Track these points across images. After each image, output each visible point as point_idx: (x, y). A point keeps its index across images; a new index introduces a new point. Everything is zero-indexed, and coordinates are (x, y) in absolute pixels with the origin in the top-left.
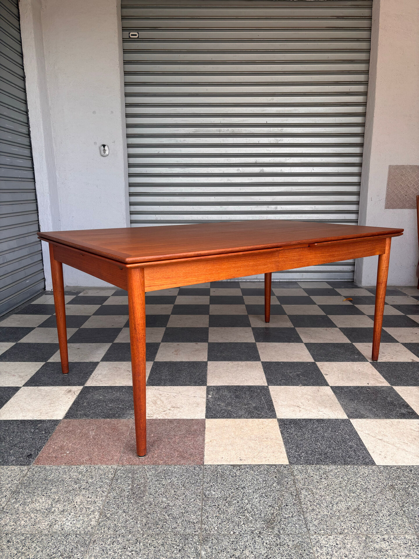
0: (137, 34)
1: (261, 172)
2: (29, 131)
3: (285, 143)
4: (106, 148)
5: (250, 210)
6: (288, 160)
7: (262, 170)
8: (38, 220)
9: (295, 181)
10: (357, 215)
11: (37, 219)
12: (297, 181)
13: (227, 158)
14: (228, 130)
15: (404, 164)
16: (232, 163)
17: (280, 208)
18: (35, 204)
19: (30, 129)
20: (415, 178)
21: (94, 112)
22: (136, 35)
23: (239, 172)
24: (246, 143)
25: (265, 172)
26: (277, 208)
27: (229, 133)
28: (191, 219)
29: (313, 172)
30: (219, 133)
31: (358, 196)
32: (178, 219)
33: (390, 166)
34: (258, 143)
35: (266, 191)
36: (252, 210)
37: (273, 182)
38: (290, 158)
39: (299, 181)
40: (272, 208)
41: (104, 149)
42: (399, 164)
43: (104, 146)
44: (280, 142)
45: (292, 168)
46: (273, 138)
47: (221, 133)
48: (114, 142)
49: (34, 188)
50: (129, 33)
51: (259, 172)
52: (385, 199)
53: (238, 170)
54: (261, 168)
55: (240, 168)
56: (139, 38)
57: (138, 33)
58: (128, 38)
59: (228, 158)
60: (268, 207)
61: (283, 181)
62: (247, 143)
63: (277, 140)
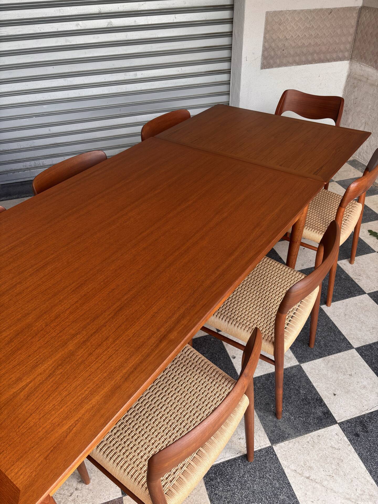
1: (109, 26)
5: (103, 80)
6: (142, 6)
7: (110, 23)
10: (228, 74)
13: (58, 8)
15: (283, 10)
16: (66, 15)
17: (140, 74)
20: (294, 26)
23: (79, 28)
25: (114, 26)
26: (136, 75)
28: (28, 101)
29: (175, 21)
31: (230, 50)
32: (10, 103)
33: (267, 13)
35: (120, 53)
36: (106, 80)
37: (127, 39)
38: (144, 2)
39: (159, 36)
40: (131, 75)
42: (277, 10)
45: (149, 17)
51: (105, 26)
52: (260, 57)
53: (77, 25)
55: (80, 23)
59: (60, 8)
60: (126, 75)
61: (139, 37)
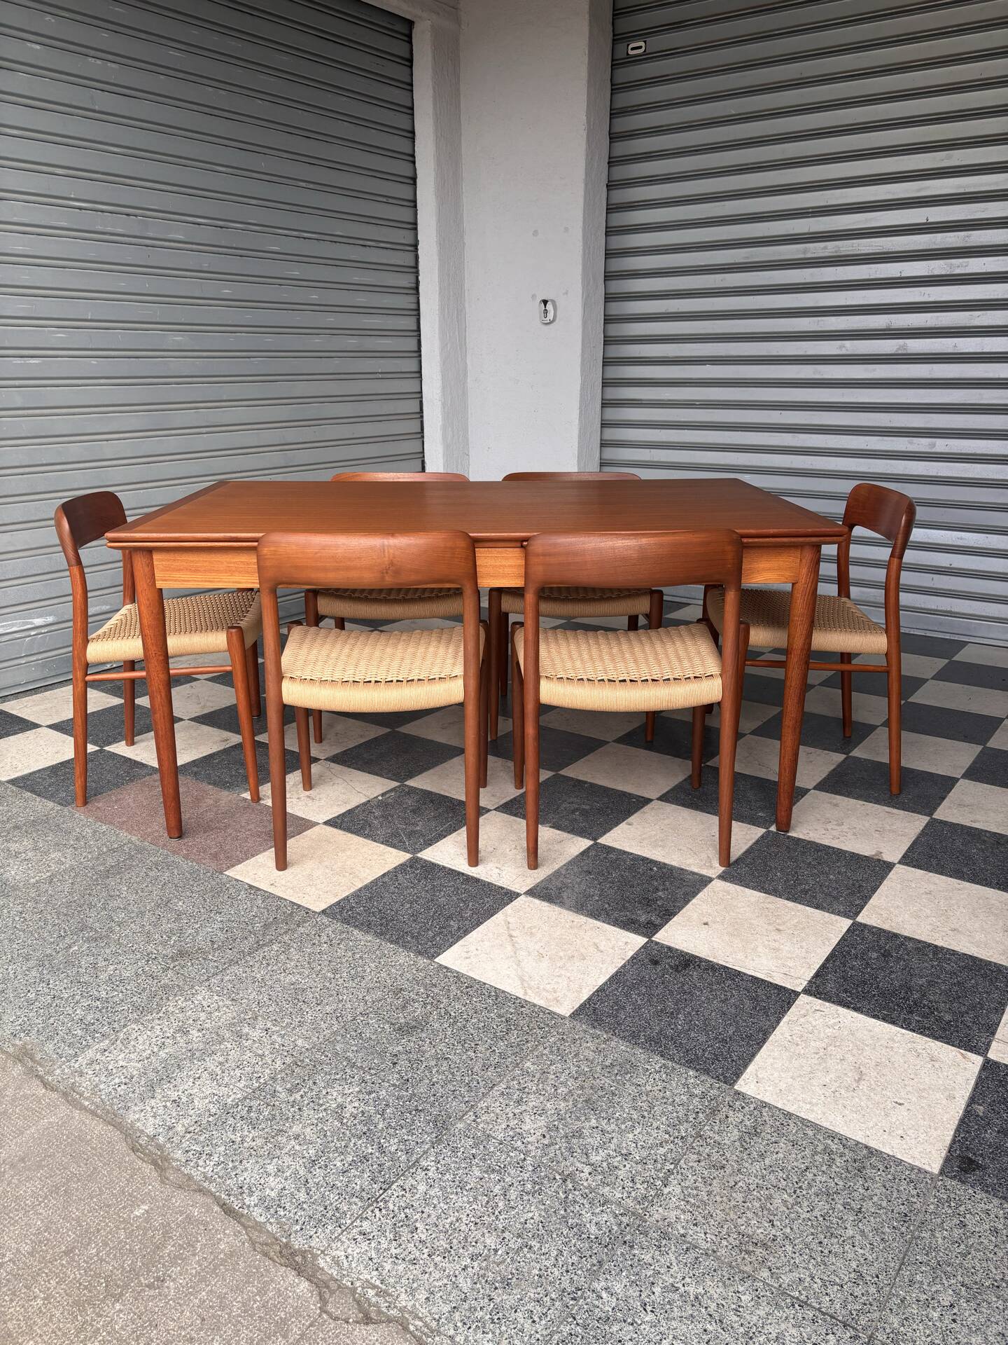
0: (642, 44)
1: (900, 352)
2: (417, 282)
3: (974, 271)
4: (549, 306)
6: (976, 319)
7: (904, 346)
8: (423, 452)
9: (991, 375)
11: (421, 450)
12: (997, 376)
13: (817, 318)
14: (825, 248)
17: (941, 445)
18: (418, 422)
19: (419, 278)
21: (535, 233)
22: (640, 47)
23: (844, 352)
24: (867, 277)
25: (910, 352)
26: (934, 445)
27: (827, 254)
30: (802, 256)
34: (898, 275)
35: (909, 401)
36: (868, 448)
37: (929, 377)
40: (922, 445)
41: (546, 310)
43: (545, 302)
44: (958, 271)
46: (942, 262)
47: (809, 255)
48: (567, 293)
49: (419, 390)
50: (628, 45)
51: (894, 352)
53: (842, 347)
54: (901, 342)
55: (848, 344)
56: (647, 52)
57: (645, 42)
58: (625, 56)
59: (820, 319)
60: (911, 443)
61: (957, 376)
62: (872, 277)
63: (951, 266)
